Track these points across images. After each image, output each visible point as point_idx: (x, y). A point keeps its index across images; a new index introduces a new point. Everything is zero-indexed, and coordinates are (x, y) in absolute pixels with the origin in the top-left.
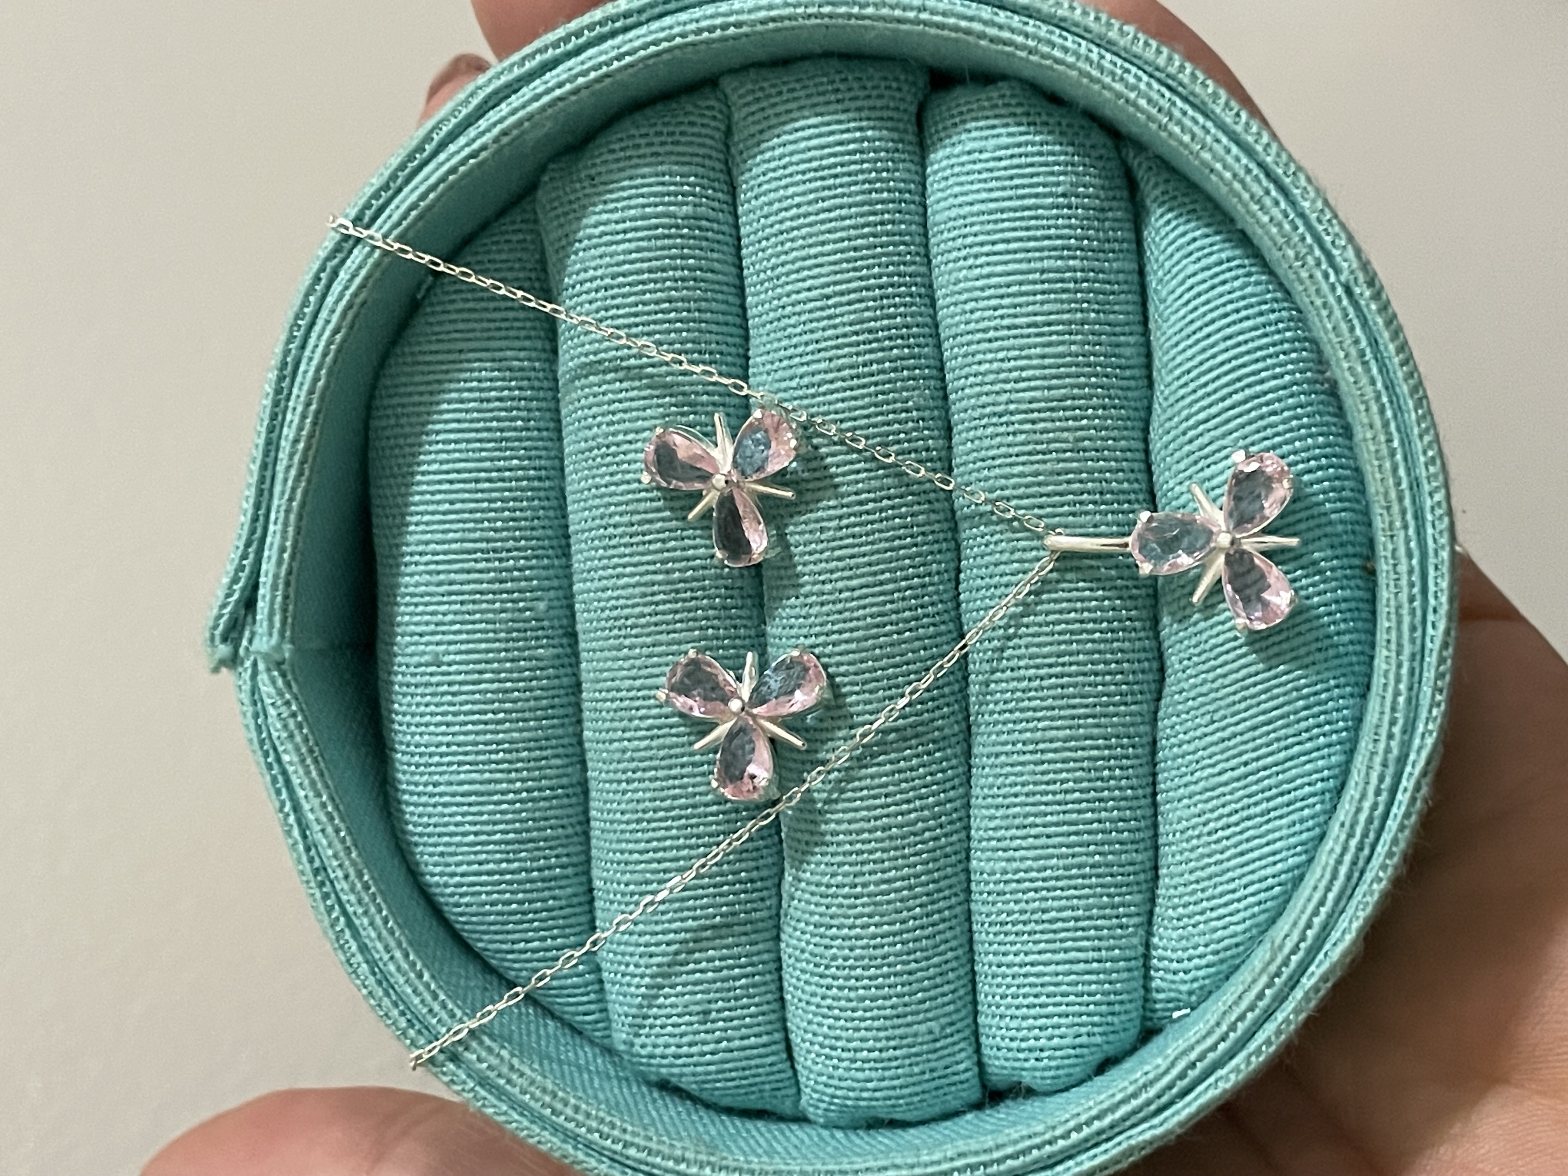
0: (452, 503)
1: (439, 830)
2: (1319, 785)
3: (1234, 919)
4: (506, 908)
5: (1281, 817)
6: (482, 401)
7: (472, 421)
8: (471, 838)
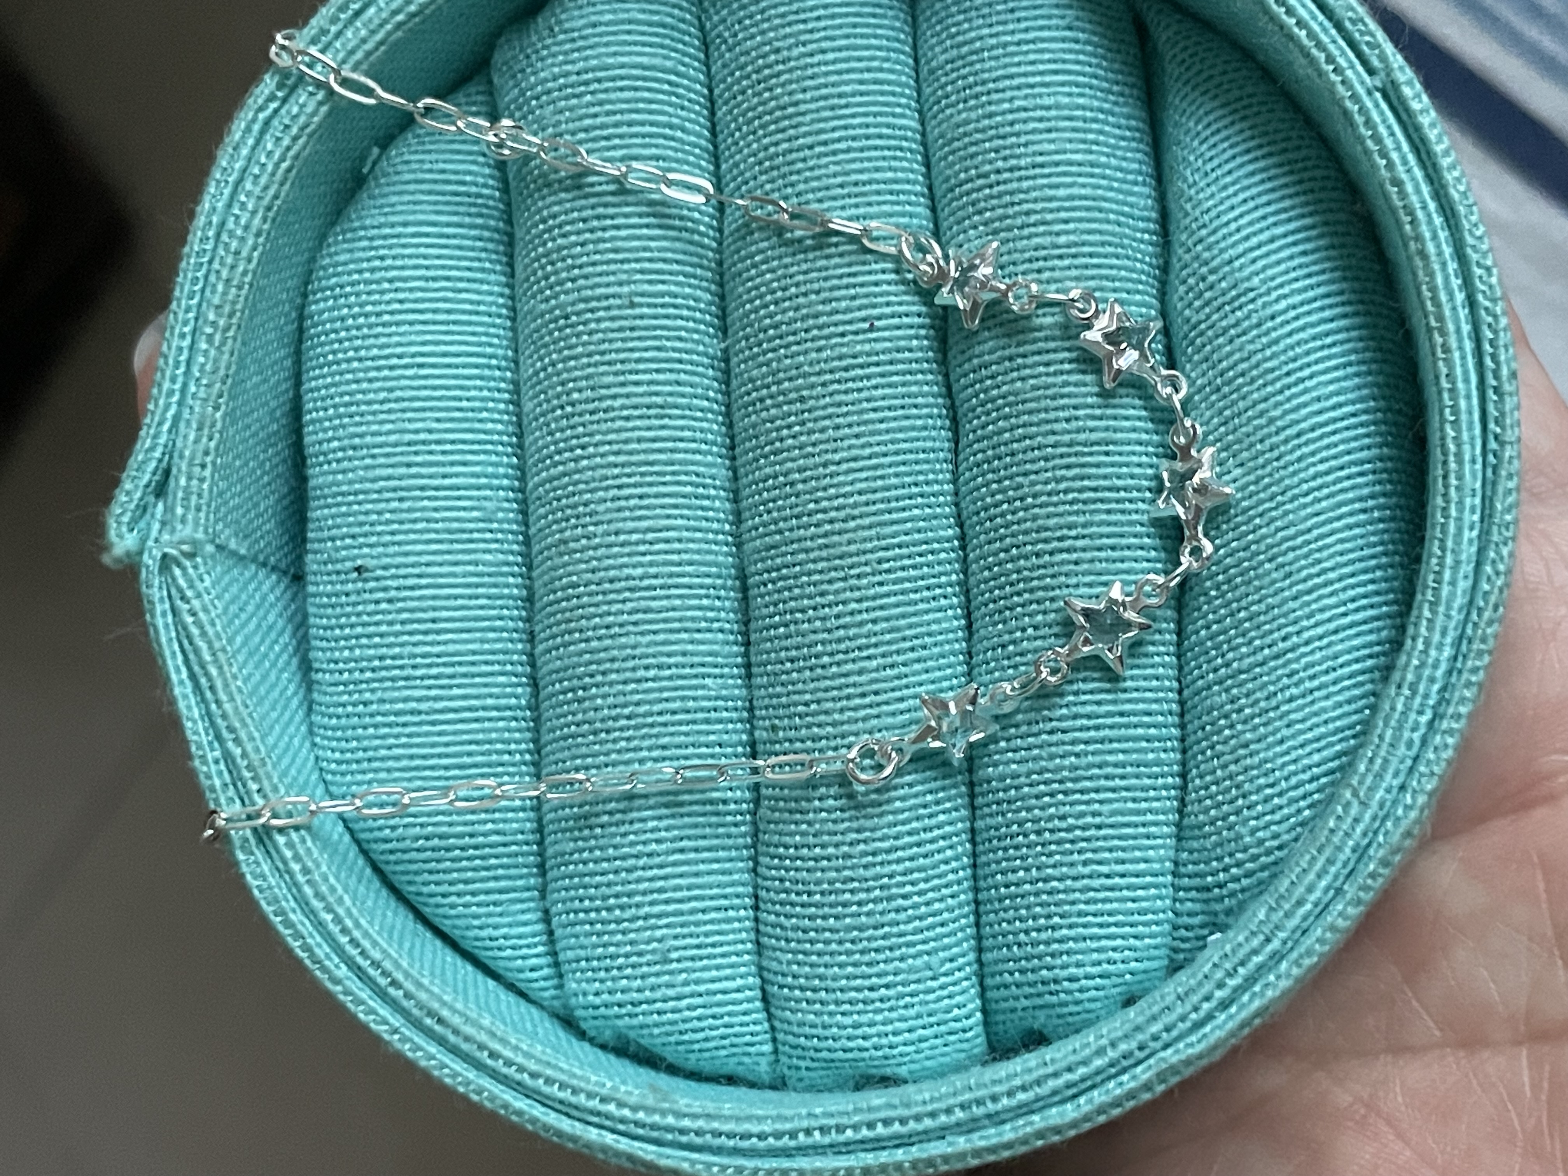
0: (391, 390)
1: (371, 754)
2: (1370, 663)
3: (1277, 817)
4: (443, 843)
5: (1327, 697)
6: (427, 279)
7: (416, 301)
8: (404, 763)
